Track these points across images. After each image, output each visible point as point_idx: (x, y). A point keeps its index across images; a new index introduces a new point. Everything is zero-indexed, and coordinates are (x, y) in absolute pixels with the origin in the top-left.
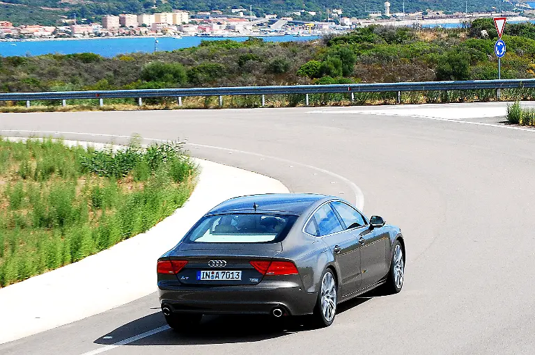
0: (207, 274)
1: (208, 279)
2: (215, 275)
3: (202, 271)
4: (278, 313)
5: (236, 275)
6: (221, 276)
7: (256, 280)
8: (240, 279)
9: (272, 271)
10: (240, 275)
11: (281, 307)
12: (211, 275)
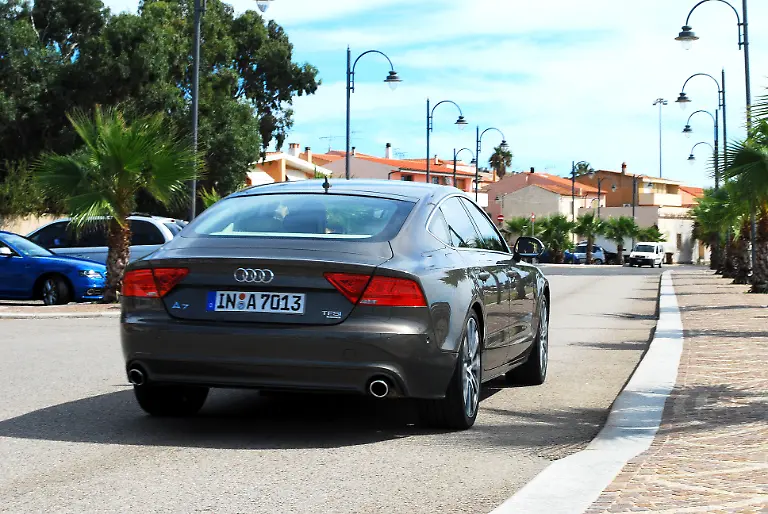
0: (229, 299)
1: (230, 309)
2: (246, 301)
3: (219, 293)
4: (379, 389)
5: (293, 304)
6: (261, 305)
7: (338, 315)
8: (301, 311)
9: (372, 297)
10: (301, 302)
11: (386, 375)
12: (238, 300)
